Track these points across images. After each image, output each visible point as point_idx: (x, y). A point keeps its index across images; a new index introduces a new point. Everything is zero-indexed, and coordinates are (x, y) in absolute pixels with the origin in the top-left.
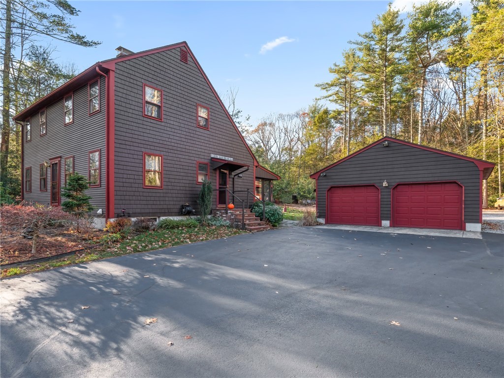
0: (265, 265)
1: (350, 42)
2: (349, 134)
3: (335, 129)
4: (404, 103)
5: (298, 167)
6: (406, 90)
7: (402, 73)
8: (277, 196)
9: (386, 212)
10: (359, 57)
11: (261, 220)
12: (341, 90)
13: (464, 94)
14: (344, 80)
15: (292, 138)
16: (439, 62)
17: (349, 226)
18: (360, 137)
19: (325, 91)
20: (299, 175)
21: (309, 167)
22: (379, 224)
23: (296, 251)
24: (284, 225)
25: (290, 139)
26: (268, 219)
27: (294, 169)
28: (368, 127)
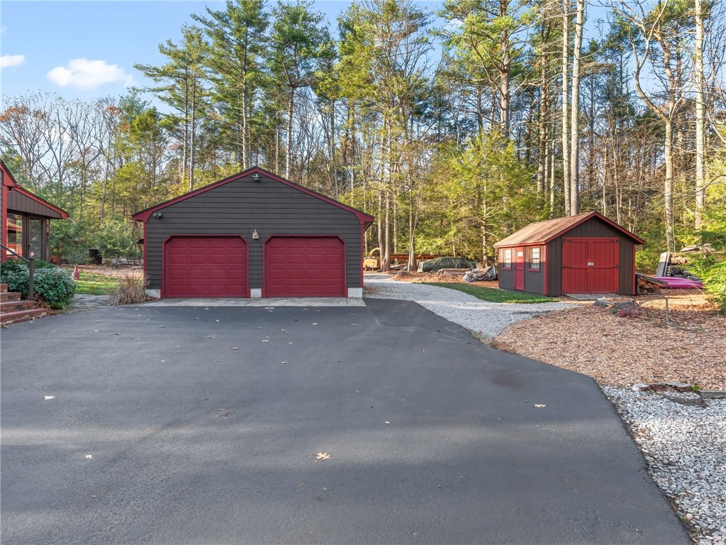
0: (47, 398)
1: (195, 17)
2: (193, 156)
3: (169, 145)
4: (267, 127)
5: (101, 199)
6: (270, 111)
7: (266, 87)
8: (55, 250)
9: (256, 277)
10: (207, 44)
11: (23, 298)
12: (178, 86)
13: (333, 133)
14: (183, 71)
15: (87, 146)
16: (307, 86)
17: (202, 300)
18: (207, 164)
19: (151, 79)
20: (104, 214)
21: (121, 201)
22: (247, 295)
23: (115, 354)
24: (77, 305)
25: (82, 147)
26: (42, 295)
27: (93, 202)
28: (220, 152)
